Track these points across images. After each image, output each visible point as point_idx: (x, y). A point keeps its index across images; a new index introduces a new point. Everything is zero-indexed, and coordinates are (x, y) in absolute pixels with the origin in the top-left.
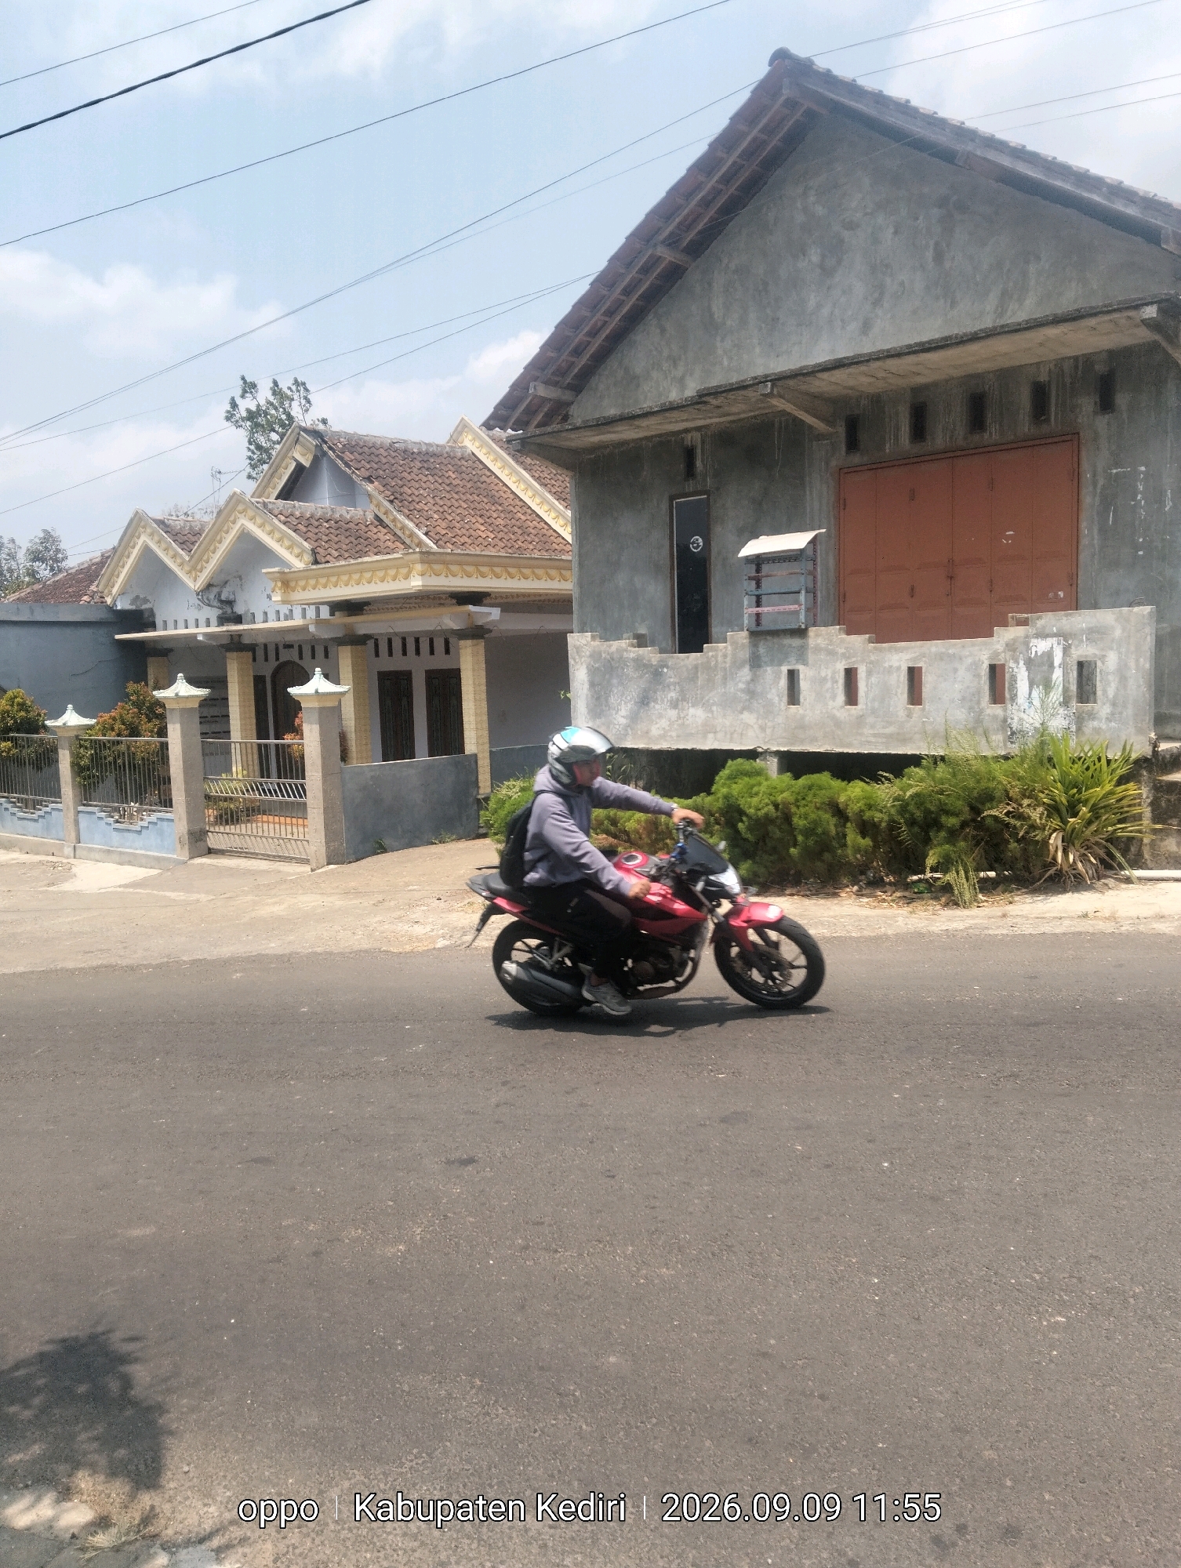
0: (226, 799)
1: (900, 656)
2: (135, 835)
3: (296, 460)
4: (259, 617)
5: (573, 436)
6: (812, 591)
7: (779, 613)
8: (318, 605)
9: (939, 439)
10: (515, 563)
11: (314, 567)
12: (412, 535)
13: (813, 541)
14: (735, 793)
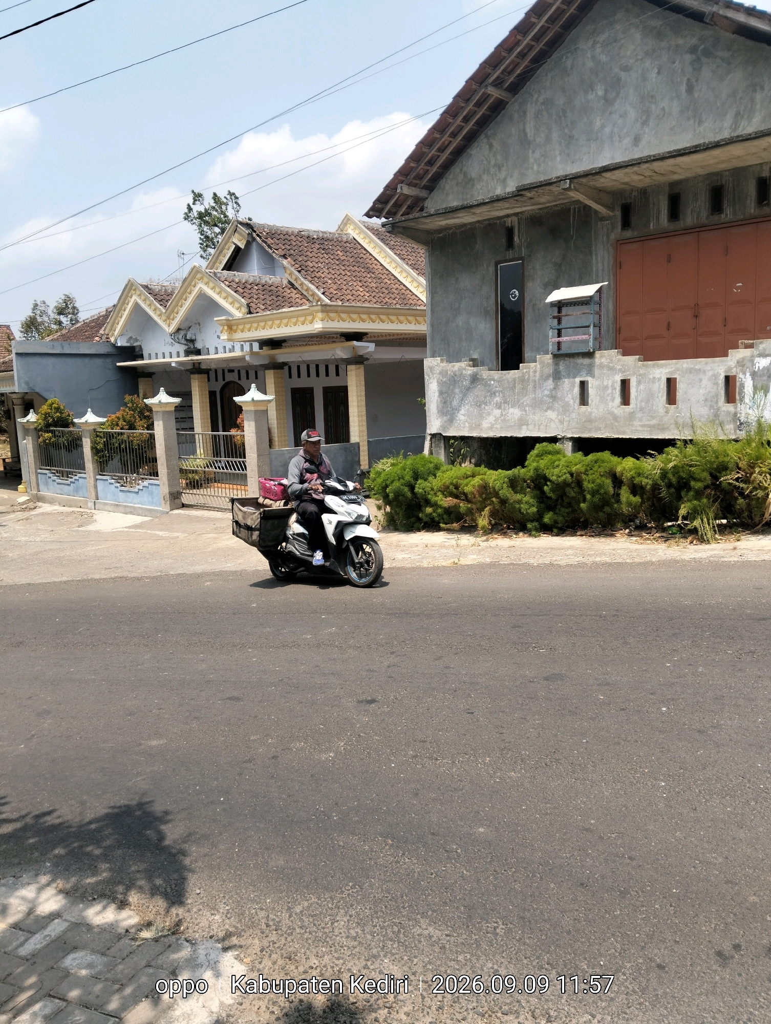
0: (193, 472)
1: (661, 370)
2: (134, 494)
3: (235, 244)
4: (212, 350)
5: (428, 221)
6: (598, 326)
7: (573, 342)
8: (251, 342)
9: (688, 219)
10: (386, 311)
11: (249, 316)
12: (313, 294)
13: (599, 291)
14: (542, 466)
